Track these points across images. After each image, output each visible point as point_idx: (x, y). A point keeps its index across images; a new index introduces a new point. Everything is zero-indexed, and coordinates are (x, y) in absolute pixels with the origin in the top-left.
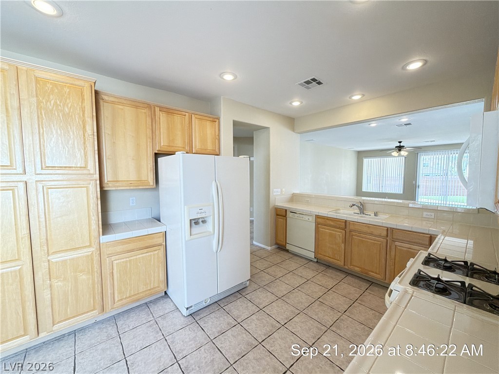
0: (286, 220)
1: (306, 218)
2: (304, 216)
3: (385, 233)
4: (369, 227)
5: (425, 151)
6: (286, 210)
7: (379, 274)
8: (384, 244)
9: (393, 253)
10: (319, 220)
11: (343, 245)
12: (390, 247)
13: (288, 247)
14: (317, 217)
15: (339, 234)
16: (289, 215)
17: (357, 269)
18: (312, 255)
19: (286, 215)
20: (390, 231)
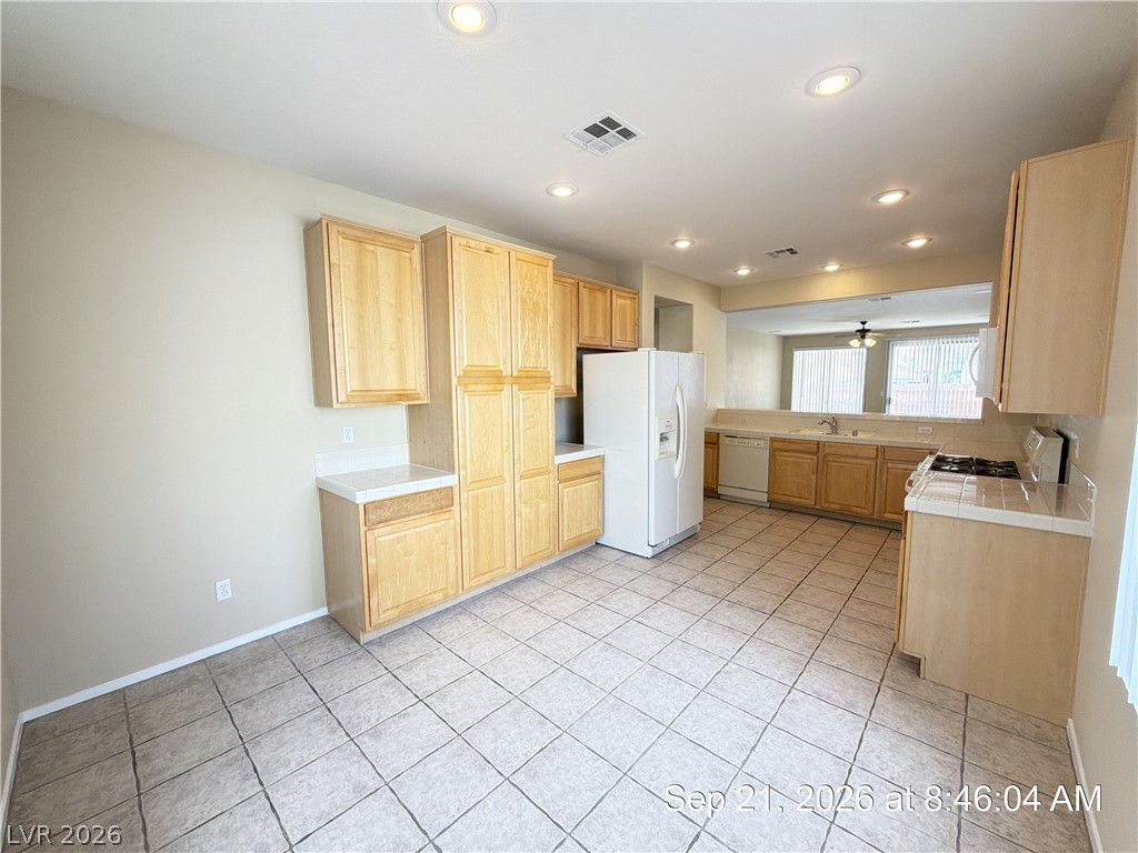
0: (718, 450)
1: (755, 443)
2: (751, 441)
3: (873, 454)
4: (853, 448)
5: (901, 339)
6: (718, 434)
7: (865, 508)
8: (873, 467)
9: (884, 478)
10: (776, 445)
11: (814, 477)
12: (881, 471)
13: (721, 490)
14: (773, 440)
15: (808, 461)
16: (724, 441)
17: (834, 506)
18: (764, 498)
19: (718, 440)
20: (881, 450)
